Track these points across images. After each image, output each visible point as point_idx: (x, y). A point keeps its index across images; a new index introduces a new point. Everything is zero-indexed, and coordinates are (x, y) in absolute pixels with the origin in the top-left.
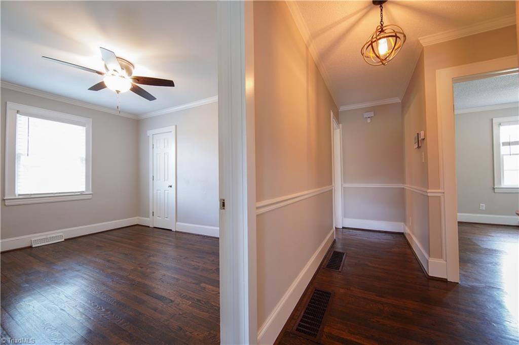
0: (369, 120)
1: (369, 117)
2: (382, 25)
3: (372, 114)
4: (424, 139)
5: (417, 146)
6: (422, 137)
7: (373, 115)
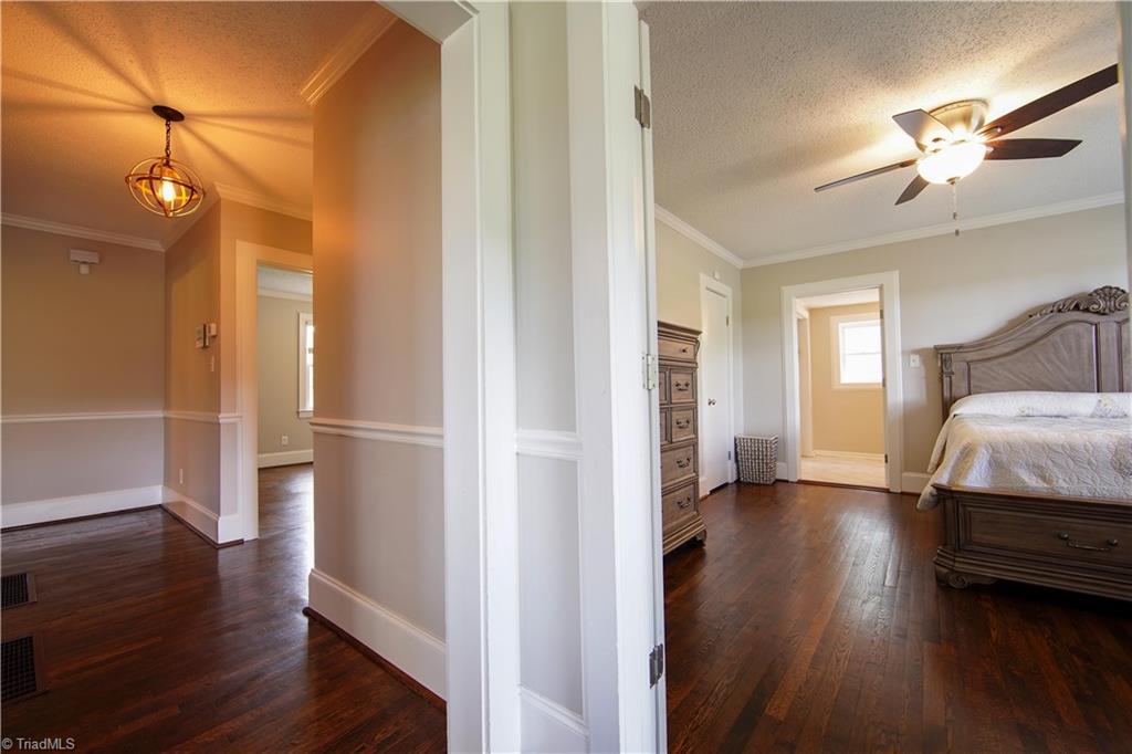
0: (84, 270)
1: (85, 263)
2: (168, 155)
3: (94, 258)
4: (214, 337)
5: (202, 345)
6: (213, 332)
7: (96, 260)
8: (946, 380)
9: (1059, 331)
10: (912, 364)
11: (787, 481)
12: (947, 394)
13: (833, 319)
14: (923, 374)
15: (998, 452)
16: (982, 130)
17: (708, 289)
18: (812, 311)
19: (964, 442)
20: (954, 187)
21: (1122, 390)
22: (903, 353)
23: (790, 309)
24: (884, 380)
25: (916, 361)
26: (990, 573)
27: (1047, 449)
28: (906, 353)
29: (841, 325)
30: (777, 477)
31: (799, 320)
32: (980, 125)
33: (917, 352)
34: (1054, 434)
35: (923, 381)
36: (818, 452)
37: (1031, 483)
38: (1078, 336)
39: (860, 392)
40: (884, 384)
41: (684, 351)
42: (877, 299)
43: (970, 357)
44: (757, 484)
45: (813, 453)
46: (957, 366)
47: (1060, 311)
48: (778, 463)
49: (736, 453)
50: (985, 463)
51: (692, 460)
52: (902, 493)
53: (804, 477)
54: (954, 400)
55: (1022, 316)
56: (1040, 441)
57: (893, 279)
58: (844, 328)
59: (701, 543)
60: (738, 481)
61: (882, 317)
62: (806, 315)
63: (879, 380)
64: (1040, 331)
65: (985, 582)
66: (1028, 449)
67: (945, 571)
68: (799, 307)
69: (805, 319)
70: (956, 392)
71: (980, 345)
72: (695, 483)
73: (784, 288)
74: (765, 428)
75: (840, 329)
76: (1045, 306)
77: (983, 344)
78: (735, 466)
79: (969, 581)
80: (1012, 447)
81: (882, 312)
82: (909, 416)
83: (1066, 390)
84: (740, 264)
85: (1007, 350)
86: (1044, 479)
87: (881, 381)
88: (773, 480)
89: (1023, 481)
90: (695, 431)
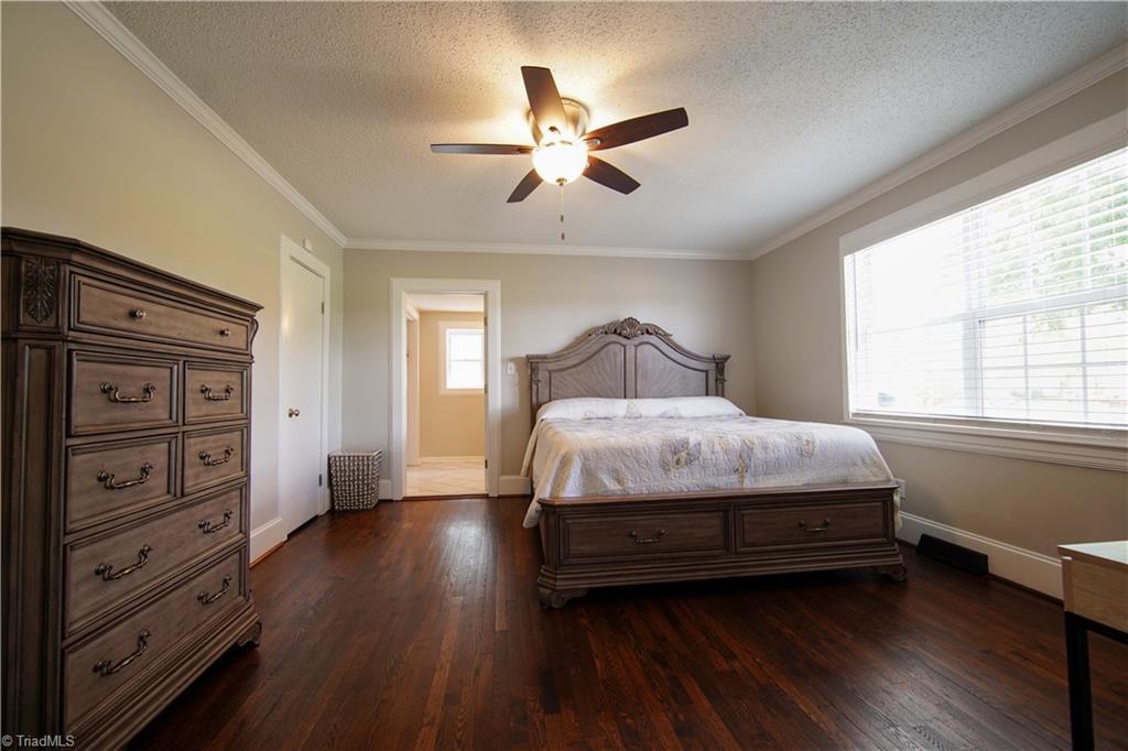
8: (534, 387)
9: (606, 349)
10: (509, 372)
11: (391, 501)
12: (534, 400)
13: (442, 324)
14: (517, 381)
15: (589, 460)
16: (585, 137)
17: (293, 258)
18: (422, 313)
19: (563, 452)
20: (562, 189)
21: (636, 397)
22: (503, 361)
23: (400, 307)
24: (486, 386)
25: (512, 368)
26: (584, 585)
27: (620, 453)
28: (505, 361)
29: (448, 331)
30: (382, 497)
31: (408, 321)
32: (583, 134)
33: (514, 360)
34: (622, 438)
35: (517, 388)
36: (425, 459)
37: (611, 487)
38: (615, 355)
39: (464, 397)
40: (486, 391)
41: (222, 333)
42: (482, 309)
43: (551, 366)
44: (355, 511)
45: (420, 461)
46: (542, 375)
47: (606, 333)
48: (382, 482)
49: (330, 475)
50: (579, 471)
51: (235, 516)
52: (499, 497)
53: (410, 492)
54: (539, 406)
55: (584, 334)
56: (616, 446)
57: (495, 287)
58: (451, 334)
59: (252, 646)
60: (332, 511)
61: (486, 324)
62: (416, 316)
63: (480, 385)
64: (595, 348)
65: (580, 594)
66: (608, 453)
67: (548, 591)
68: (410, 305)
69: (415, 321)
70: (542, 399)
71: (558, 356)
72: (242, 548)
73: (392, 279)
74: (366, 441)
75: (447, 333)
76: (599, 328)
77: (558, 357)
78: (328, 491)
79: (567, 596)
80: (598, 453)
81: (486, 319)
82: (506, 420)
83: (608, 397)
84: (343, 242)
85: (575, 362)
86: (619, 481)
87: (483, 387)
88: (375, 502)
89: (606, 486)
90: (245, 464)
